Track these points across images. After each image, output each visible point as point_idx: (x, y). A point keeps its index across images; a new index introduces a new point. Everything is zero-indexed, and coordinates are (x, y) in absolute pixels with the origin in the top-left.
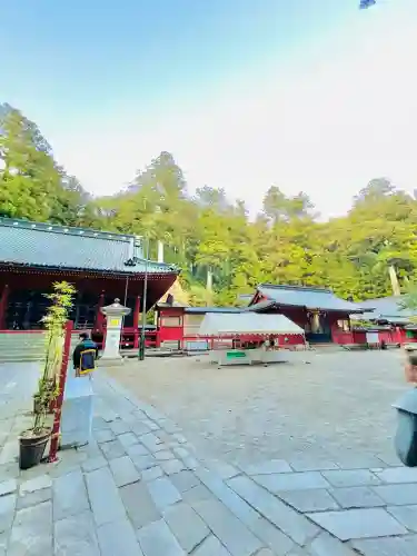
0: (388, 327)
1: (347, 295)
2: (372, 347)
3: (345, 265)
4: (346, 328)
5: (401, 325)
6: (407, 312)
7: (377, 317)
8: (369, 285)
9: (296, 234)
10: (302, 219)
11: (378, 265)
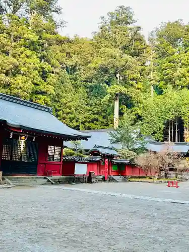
0: (98, 159)
1: (76, 124)
2: (79, 180)
3: (81, 90)
4: (56, 157)
5: (111, 157)
6: (119, 146)
7: (91, 148)
8: (96, 116)
9: (35, 38)
10: (44, 21)
11: (108, 97)
